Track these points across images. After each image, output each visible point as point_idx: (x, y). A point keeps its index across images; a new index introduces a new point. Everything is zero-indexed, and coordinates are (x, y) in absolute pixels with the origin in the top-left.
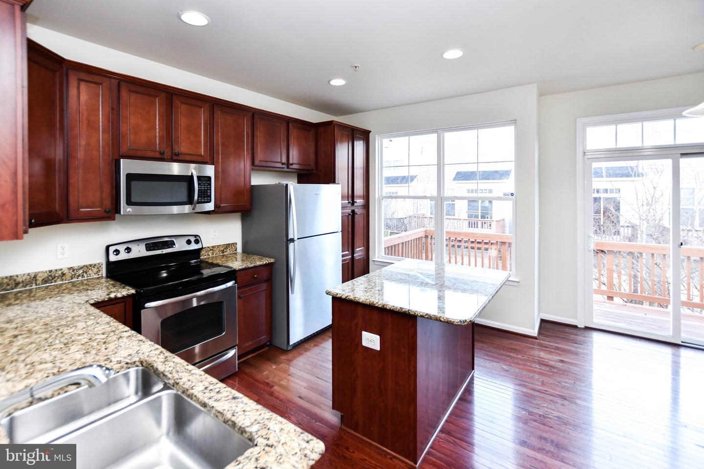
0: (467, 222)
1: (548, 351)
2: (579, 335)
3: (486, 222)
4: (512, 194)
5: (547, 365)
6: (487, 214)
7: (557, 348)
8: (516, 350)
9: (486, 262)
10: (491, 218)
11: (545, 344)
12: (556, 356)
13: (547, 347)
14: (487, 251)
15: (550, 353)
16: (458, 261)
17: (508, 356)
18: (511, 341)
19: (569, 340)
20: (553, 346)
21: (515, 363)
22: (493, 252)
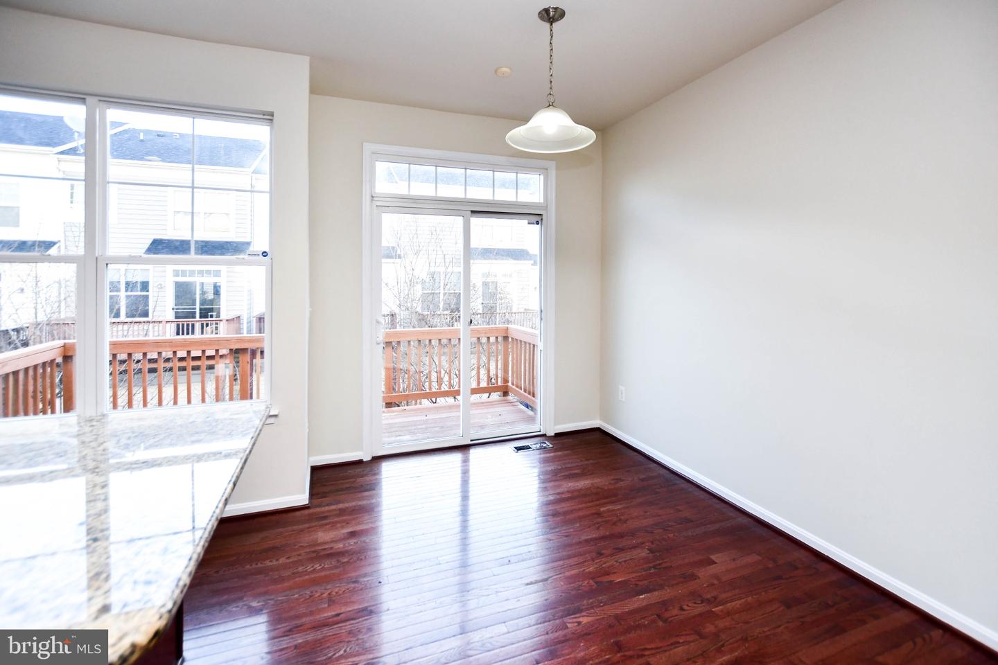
0: (174, 326)
1: (326, 524)
2: (366, 475)
3: (209, 322)
4: (265, 254)
5: (330, 556)
6: (211, 310)
7: (342, 512)
8: (274, 549)
9: (211, 388)
10: (218, 316)
11: (323, 512)
12: (342, 527)
13: (325, 518)
14: (212, 371)
15: (333, 526)
16: (149, 397)
17: (260, 572)
18: (264, 534)
19: (356, 488)
20: (335, 510)
21: (275, 582)
22: (224, 369)
